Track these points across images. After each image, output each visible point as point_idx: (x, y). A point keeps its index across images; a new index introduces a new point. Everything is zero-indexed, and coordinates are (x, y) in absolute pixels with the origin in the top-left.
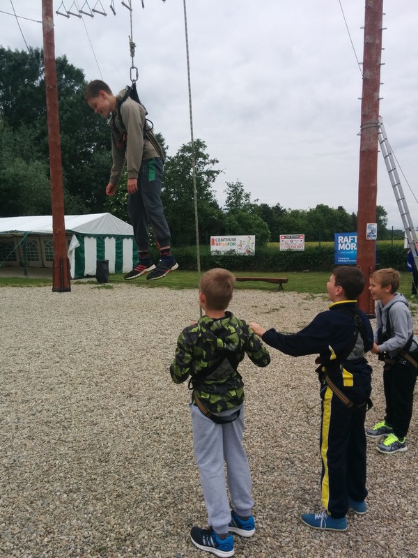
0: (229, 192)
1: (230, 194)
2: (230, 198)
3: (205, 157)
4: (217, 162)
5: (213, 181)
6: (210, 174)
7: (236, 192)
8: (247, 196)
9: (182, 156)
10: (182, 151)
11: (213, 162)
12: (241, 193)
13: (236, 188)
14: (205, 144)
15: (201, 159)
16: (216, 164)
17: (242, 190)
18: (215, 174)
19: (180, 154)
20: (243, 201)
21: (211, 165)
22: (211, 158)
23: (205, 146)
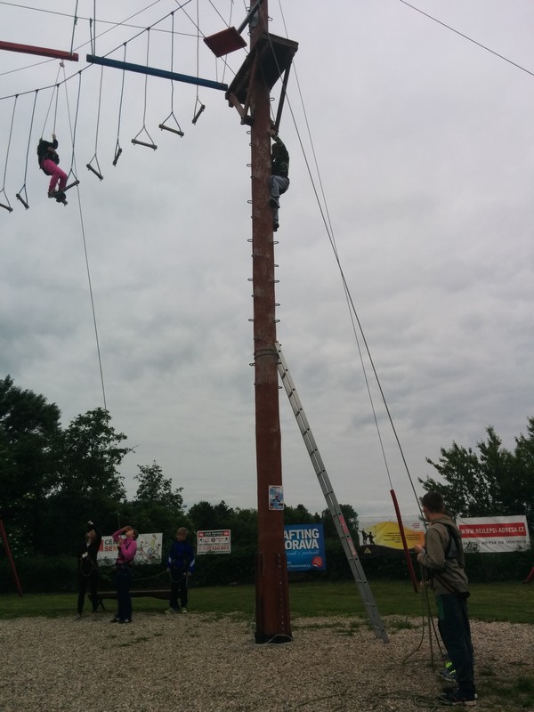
0: (142, 479)
1: (143, 481)
2: (142, 487)
3: (109, 431)
4: (125, 437)
5: (119, 463)
6: (116, 453)
7: (152, 478)
8: (167, 484)
9: (77, 429)
10: (76, 423)
11: (119, 437)
12: (159, 480)
13: (152, 473)
14: (109, 414)
15: (103, 435)
16: (123, 441)
17: (160, 476)
18: (122, 454)
19: (74, 426)
20: (161, 491)
21: (116, 442)
22: (117, 432)
23: (110, 418)
